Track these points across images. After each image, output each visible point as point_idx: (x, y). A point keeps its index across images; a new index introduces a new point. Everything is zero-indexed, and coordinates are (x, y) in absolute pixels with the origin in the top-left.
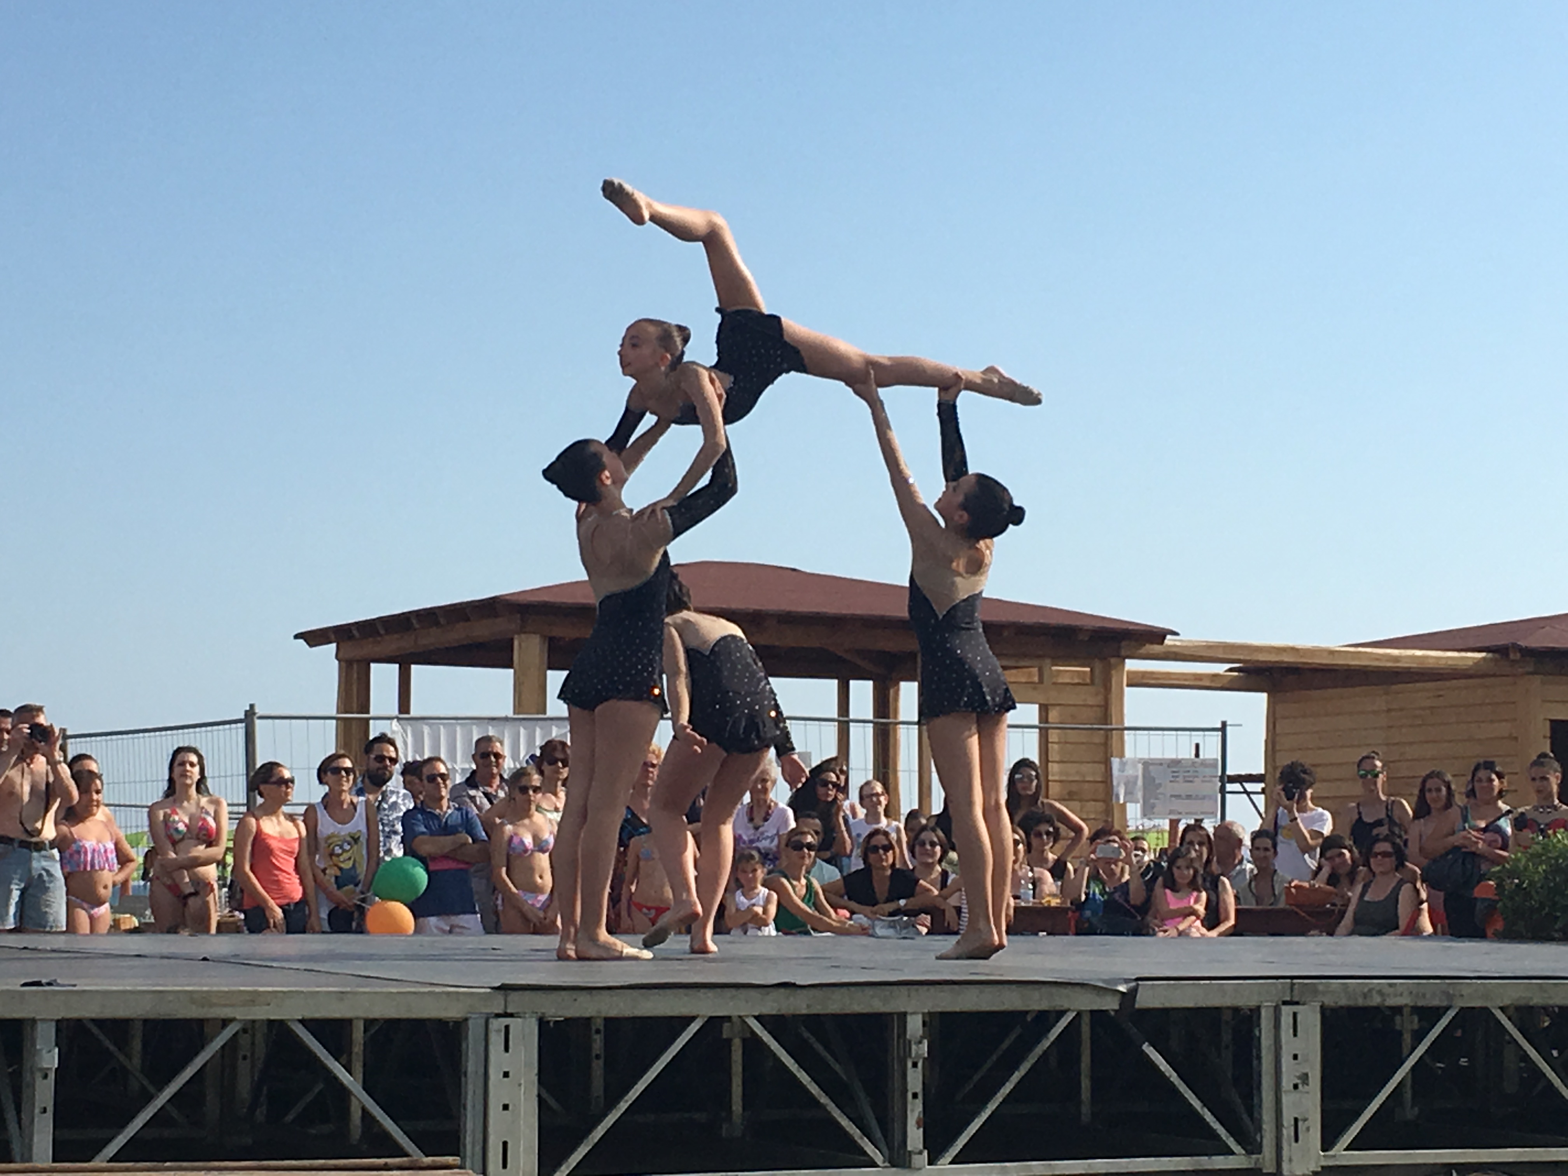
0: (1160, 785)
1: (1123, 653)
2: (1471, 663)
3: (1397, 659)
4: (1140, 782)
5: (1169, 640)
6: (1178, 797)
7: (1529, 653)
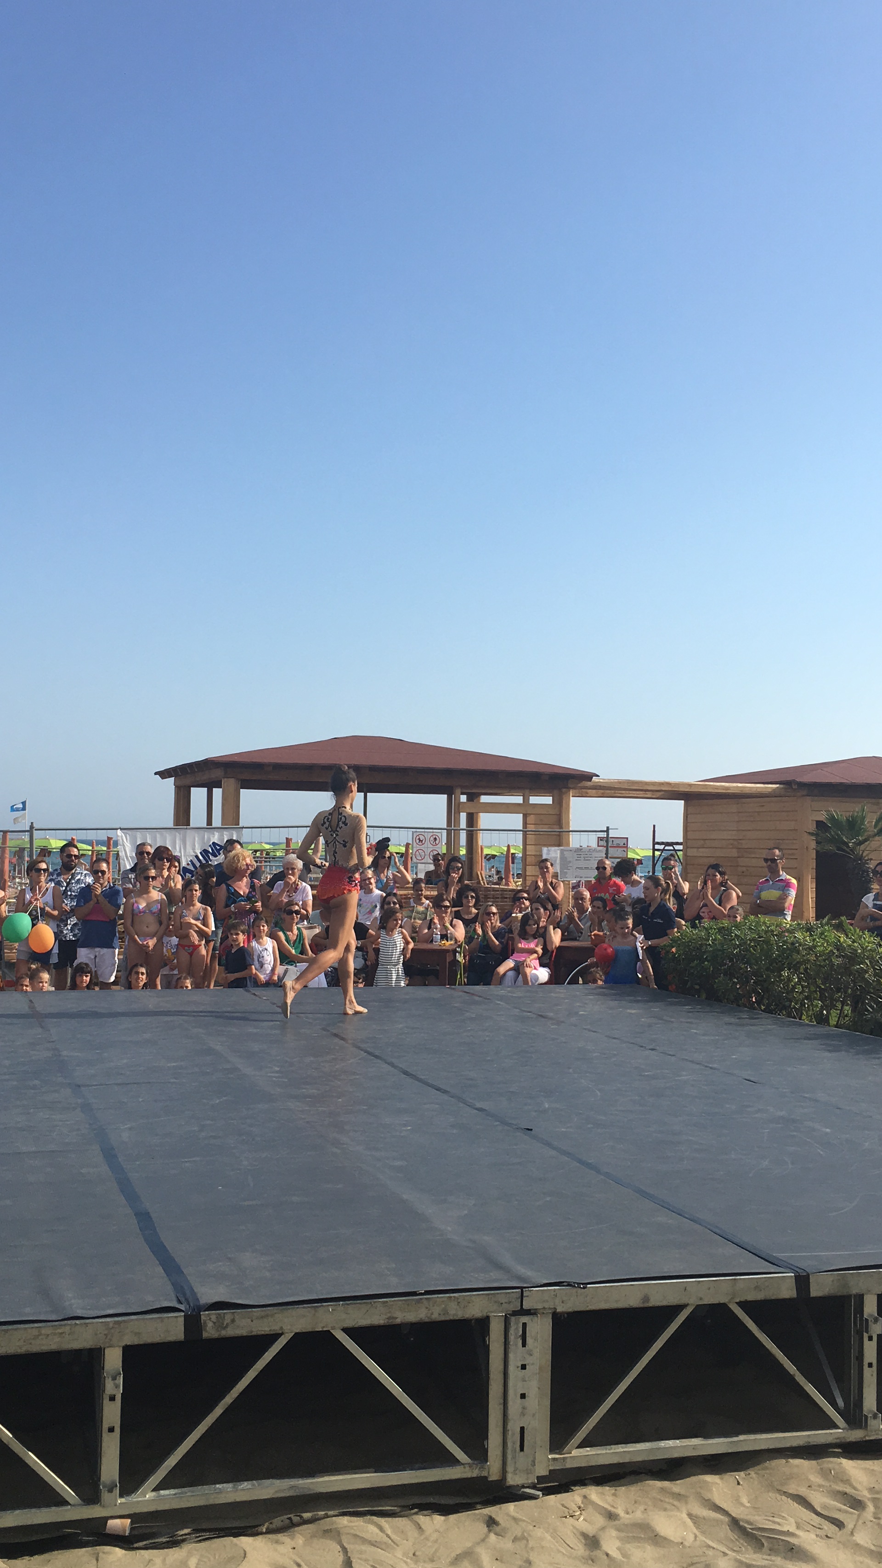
0: (570, 862)
1: (570, 786)
2: (770, 790)
3: (728, 788)
4: (558, 861)
5: (595, 779)
6: (581, 868)
7: (802, 785)
